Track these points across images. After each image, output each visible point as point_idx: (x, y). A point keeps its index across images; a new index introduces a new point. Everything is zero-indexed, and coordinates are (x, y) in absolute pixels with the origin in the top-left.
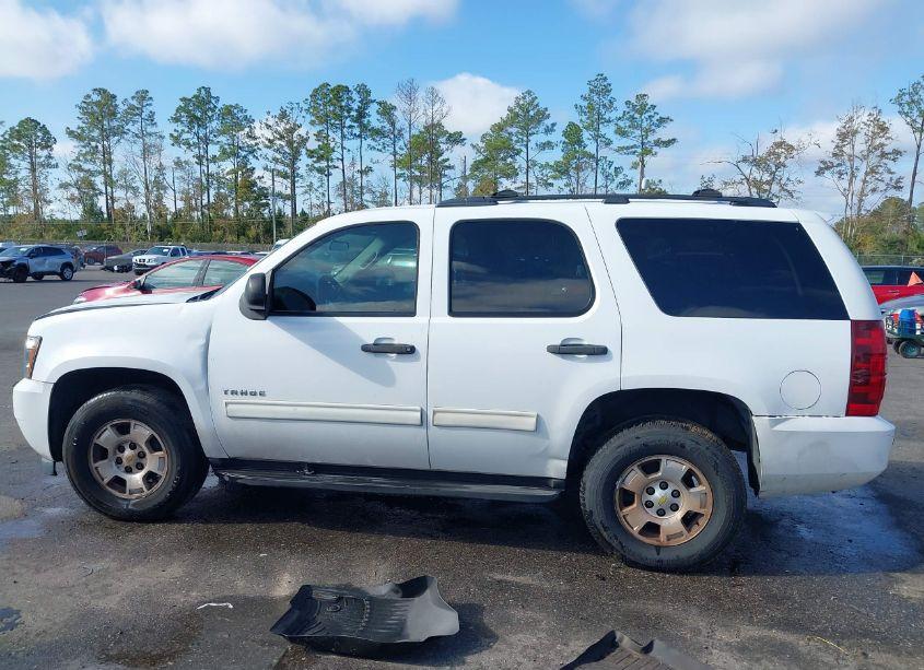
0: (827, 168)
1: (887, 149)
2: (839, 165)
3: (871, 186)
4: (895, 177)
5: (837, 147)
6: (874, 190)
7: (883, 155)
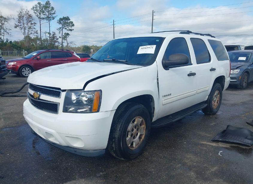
0: (17, 26)
1: (33, 22)
2: (20, 25)
3: (30, 32)
4: (36, 30)
5: (19, 20)
6: (31, 33)
7: (31, 24)
